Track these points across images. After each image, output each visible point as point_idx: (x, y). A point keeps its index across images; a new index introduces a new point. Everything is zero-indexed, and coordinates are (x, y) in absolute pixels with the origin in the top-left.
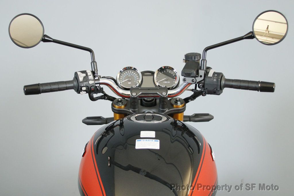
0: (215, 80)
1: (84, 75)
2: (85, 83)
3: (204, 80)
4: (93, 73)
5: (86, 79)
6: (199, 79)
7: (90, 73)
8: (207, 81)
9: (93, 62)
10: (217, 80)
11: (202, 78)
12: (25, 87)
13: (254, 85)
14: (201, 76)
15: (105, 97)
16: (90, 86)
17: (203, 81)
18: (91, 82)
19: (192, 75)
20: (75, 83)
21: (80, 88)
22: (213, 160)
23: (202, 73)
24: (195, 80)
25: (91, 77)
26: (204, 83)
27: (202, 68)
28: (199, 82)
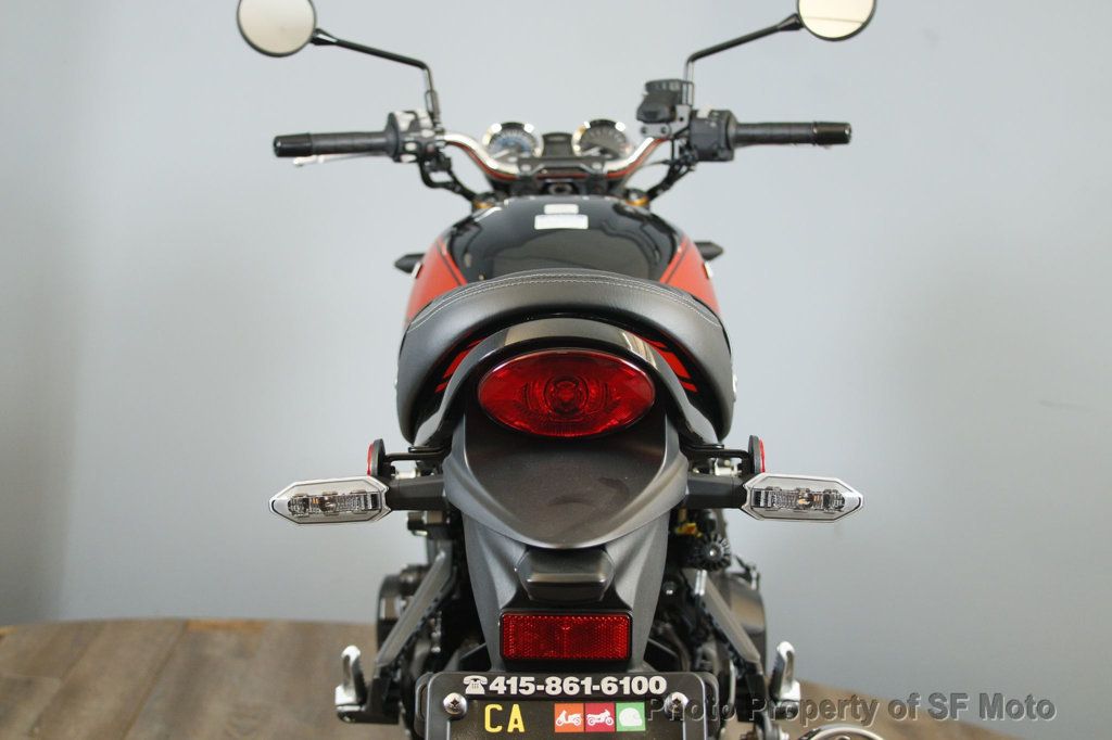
0: (713, 125)
1: (411, 117)
2: (413, 136)
3: (688, 128)
4: (433, 115)
5: (415, 125)
6: (676, 127)
7: (423, 114)
8: (696, 128)
9: (431, 92)
10: (718, 123)
11: (684, 124)
12: (278, 139)
13: (803, 131)
14: (682, 119)
15: (455, 186)
16: (423, 142)
17: (686, 133)
18: (427, 134)
19: (660, 117)
20: (391, 138)
21: (401, 145)
22: (707, 277)
23: (682, 111)
24: (667, 130)
25: (426, 121)
26: (689, 138)
27: (684, 101)
28: (677, 136)
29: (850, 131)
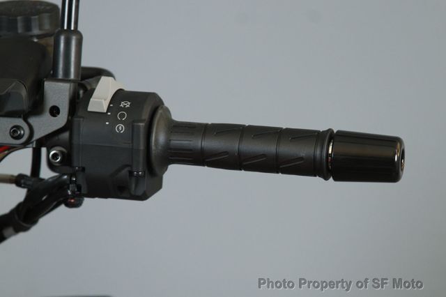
0: (120, 128)
3: (68, 127)
6: (44, 125)
8: (85, 129)
10: (131, 126)
11: (61, 120)
13: (304, 151)
14: (55, 111)
17: (66, 135)
19: (10, 107)
23: (58, 93)
26: (69, 145)
27: (61, 74)
28: (47, 141)
29: (402, 156)
